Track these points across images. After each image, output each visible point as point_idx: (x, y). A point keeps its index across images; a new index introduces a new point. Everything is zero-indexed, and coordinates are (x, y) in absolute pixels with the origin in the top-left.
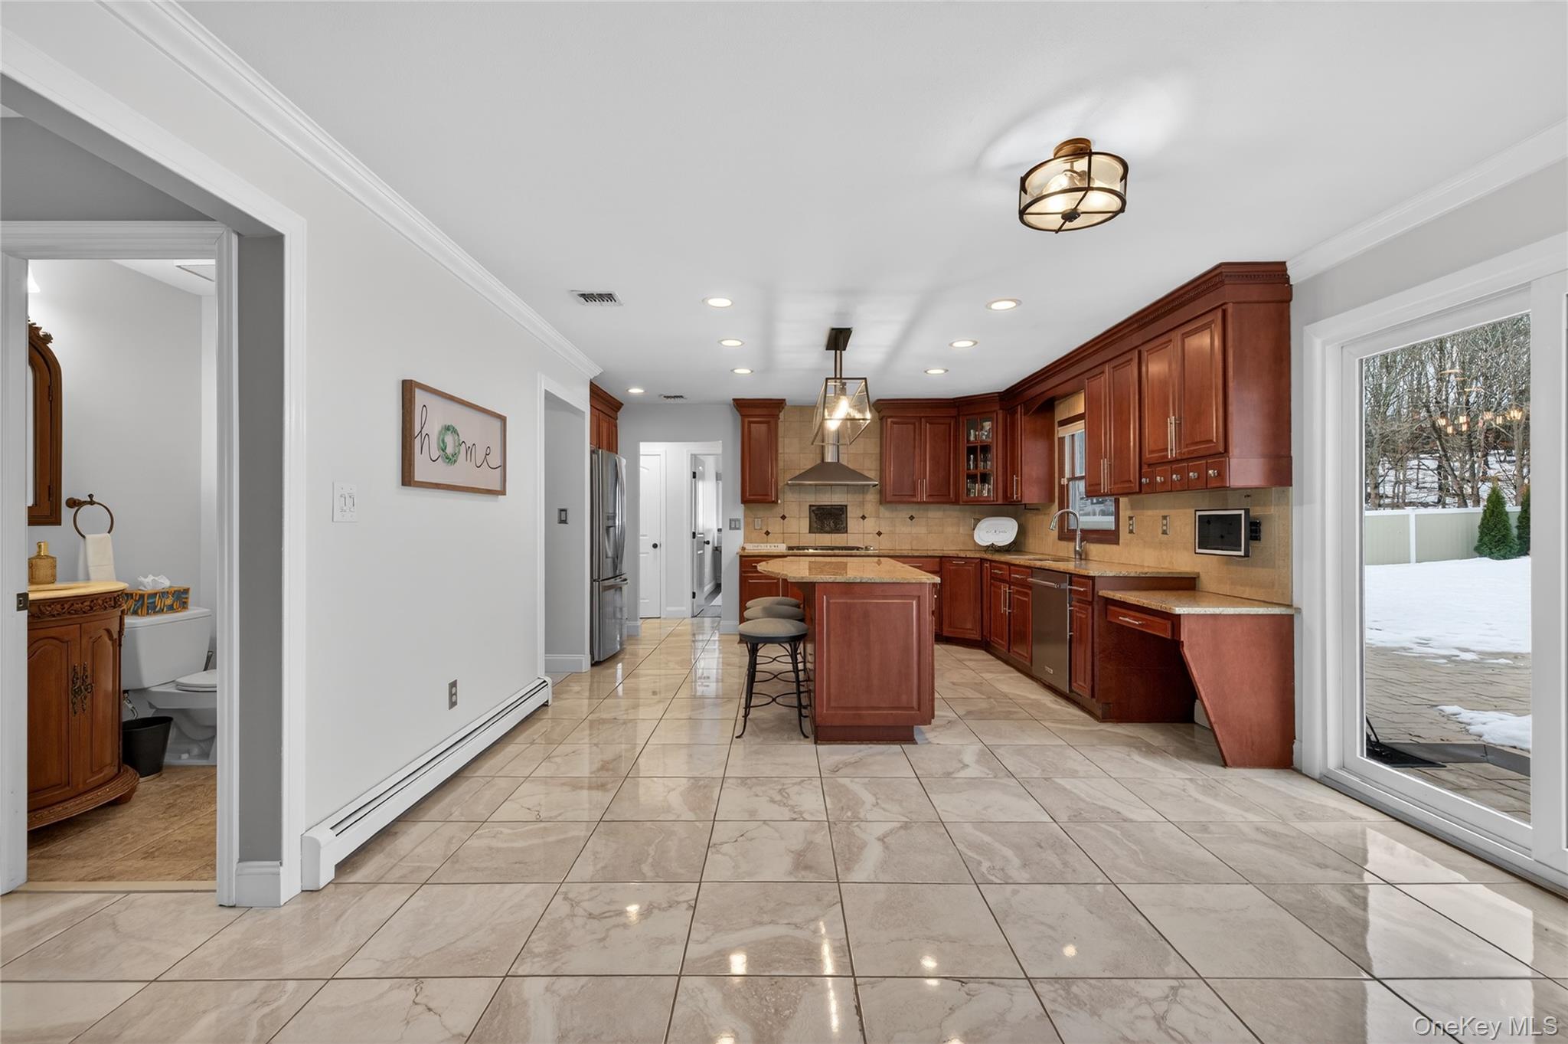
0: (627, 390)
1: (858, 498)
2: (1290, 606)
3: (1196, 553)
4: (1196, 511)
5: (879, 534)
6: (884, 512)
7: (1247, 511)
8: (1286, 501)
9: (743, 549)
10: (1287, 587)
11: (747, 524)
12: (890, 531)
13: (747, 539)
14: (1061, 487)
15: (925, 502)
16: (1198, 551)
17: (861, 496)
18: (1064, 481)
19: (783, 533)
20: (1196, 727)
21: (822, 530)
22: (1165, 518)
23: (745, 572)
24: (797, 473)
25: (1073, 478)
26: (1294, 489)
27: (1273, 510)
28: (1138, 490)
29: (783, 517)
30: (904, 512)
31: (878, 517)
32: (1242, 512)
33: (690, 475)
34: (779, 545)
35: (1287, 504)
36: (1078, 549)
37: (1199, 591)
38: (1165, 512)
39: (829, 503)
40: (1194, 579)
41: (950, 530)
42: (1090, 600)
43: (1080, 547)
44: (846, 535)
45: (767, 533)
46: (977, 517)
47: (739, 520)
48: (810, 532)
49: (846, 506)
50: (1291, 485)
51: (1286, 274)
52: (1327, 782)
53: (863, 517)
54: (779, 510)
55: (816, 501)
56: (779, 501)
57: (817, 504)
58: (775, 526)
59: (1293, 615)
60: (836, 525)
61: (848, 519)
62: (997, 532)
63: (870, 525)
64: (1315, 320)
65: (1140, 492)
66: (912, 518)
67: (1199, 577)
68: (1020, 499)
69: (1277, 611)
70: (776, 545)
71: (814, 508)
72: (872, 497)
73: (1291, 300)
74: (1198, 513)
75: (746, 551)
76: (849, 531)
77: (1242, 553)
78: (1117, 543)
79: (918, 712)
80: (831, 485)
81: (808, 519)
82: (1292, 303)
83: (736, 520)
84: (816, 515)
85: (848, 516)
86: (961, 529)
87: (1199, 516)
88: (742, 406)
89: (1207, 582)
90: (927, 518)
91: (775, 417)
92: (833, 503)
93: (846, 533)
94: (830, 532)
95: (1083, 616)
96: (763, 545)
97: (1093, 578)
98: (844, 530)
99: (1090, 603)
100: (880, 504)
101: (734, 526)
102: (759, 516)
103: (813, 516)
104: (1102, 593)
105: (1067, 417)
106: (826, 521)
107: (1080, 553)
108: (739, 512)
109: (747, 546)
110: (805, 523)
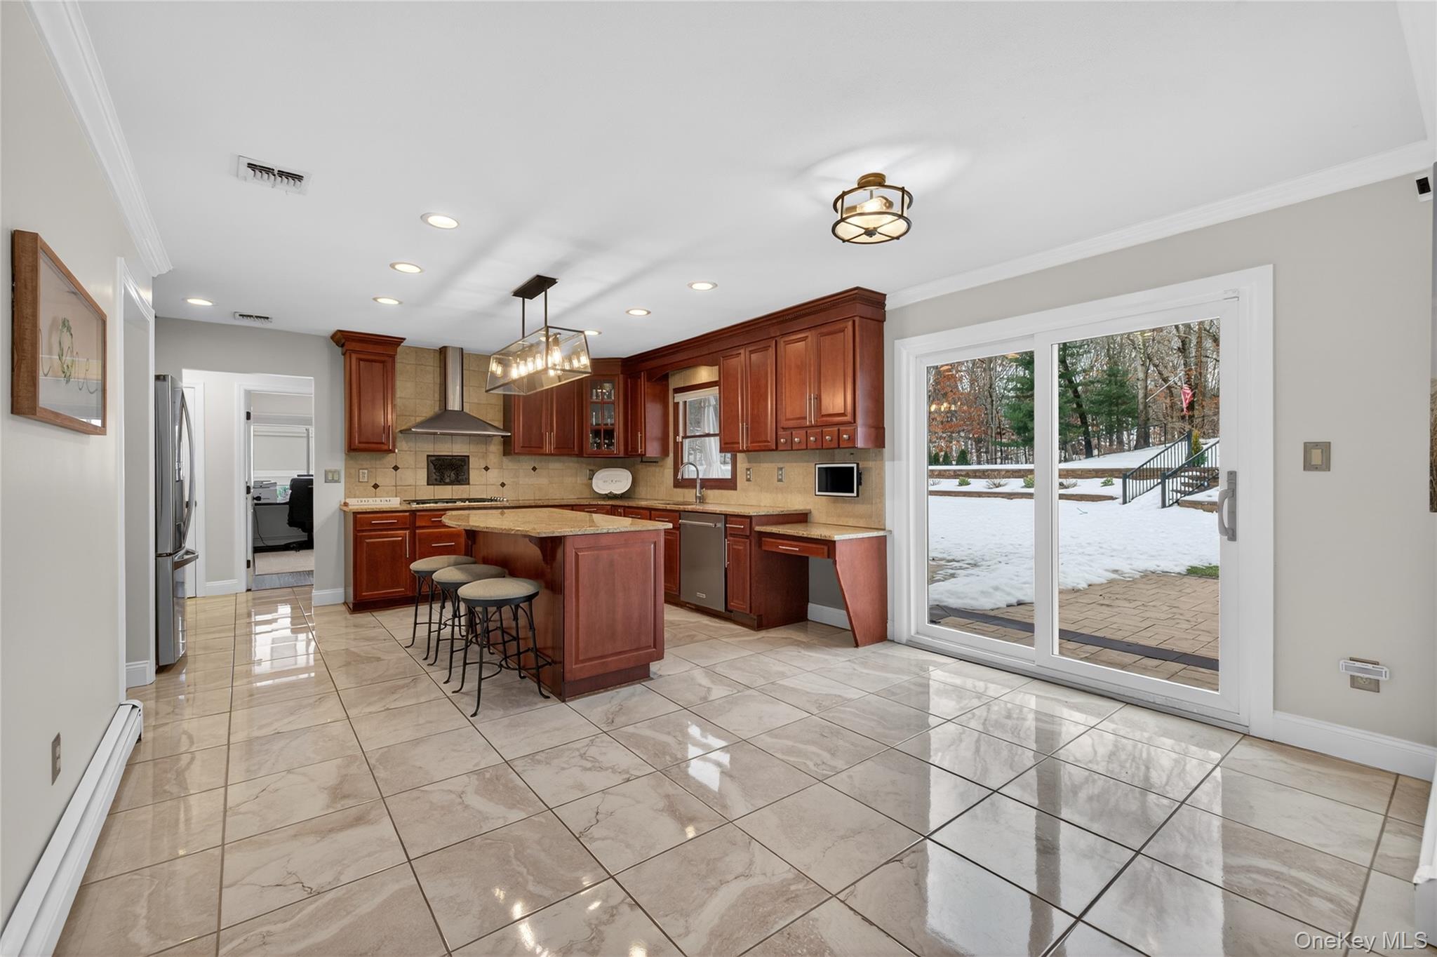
0: (184, 299)
1: (482, 448)
2: (884, 530)
3: (816, 495)
4: (816, 464)
5: (503, 485)
6: (508, 462)
7: (858, 464)
8: (880, 457)
9: (346, 504)
10: (881, 515)
11: (348, 476)
12: (513, 482)
13: (346, 496)
14: (676, 443)
15: (552, 454)
16: (817, 493)
17: (484, 446)
18: (679, 439)
19: (396, 486)
20: (809, 622)
21: (441, 481)
22: (781, 469)
23: (360, 531)
24: (419, 420)
25: (685, 437)
26: (887, 450)
27: (871, 464)
28: (774, 448)
29: (396, 468)
30: (526, 463)
31: (501, 467)
32: (855, 465)
33: (244, 416)
34: (391, 498)
35: (882, 459)
36: (698, 494)
37: (810, 522)
38: (781, 465)
39: (450, 454)
40: (806, 514)
41: (569, 480)
42: (748, 534)
43: (700, 493)
44: (468, 486)
45: (376, 486)
46: (592, 468)
47: (339, 471)
48: (428, 484)
49: (468, 456)
50: (884, 447)
51: (884, 303)
52: (912, 644)
53: (487, 469)
54: (390, 460)
55: (434, 451)
56: (396, 451)
57: (436, 454)
58: (386, 477)
59: (886, 536)
60: (457, 475)
61: (470, 470)
62: (614, 482)
63: (494, 476)
64: (902, 338)
65: (777, 449)
66: (534, 469)
67: (810, 512)
68: (643, 453)
69: (875, 534)
70: (388, 499)
71: (433, 458)
72: (495, 448)
73: (885, 320)
74: (817, 466)
75: (350, 507)
76: (471, 482)
77: (855, 494)
78: (736, 489)
79: (654, 649)
80: (452, 435)
81: (426, 470)
82: (885, 323)
83: (334, 472)
84: (435, 466)
85: (471, 467)
86: (578, 478)
87: (819, 468)
88: (345, 341)
89: (817, 515)
90: (548, 469)
91: (393, 357)
92: (454, 454)
93: (469, 484)
94: (451, 483)
95: (741, 548)
96: (371, 500)
97: (750, 517)
98: (466, 482)
99: (747, 537)
100: (504, 455)
101: (330, 478)
102: (365, 466)
103: (432, 466)
104: (758, 528)
105: (682, 386)
106: (447, 473)
107: (700, 498)
108: (338, 463)
109: (350, 501)
110: (422, 475)
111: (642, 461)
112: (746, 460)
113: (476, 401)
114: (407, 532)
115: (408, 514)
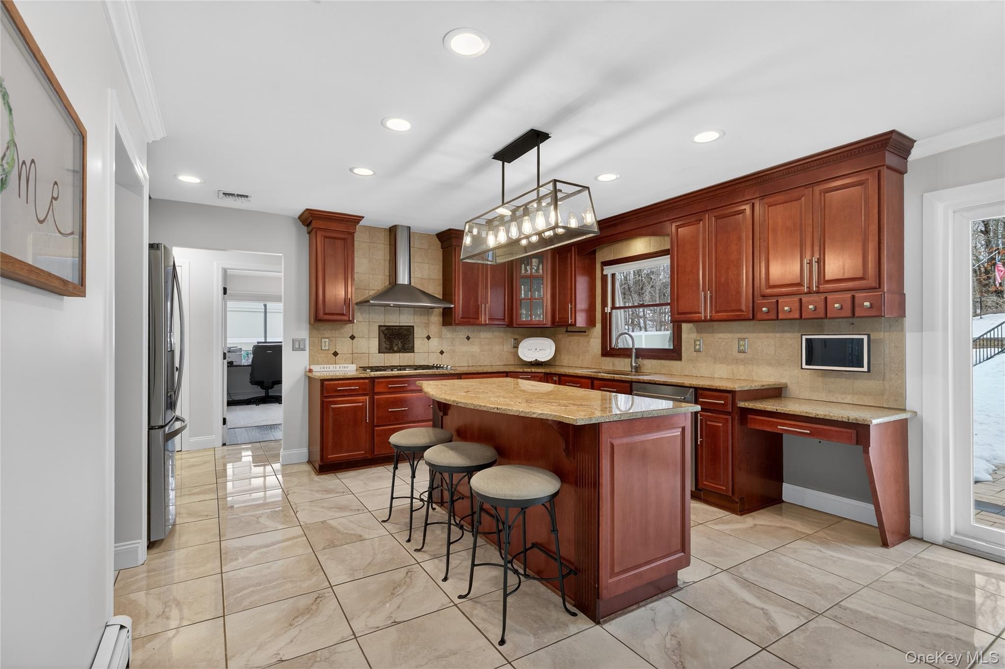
0: (175, 176)
1: (424, 319)
4: (800, 335)
5: (442, 353)
6: (446, 332)
7: (868, 336)
8: (898, 327)
9: (310, 371)
10: (899, 393)
11: (312, 345)
12: (451, 350)
13: (313, 361)
14: (604, 314)
15: (486, 324)
16: (805, 367)
17: (426, 317)
18: (608, 310)
19: (352, 354)
20: (787, 505)
21: (390, 350)
22: (743, 339)
23: (327, 397)
24: (372, 293)
25: (614, 307)
26: (908, 320)
27: (882, 335)
28: (751, 317)
29: (352, 337)
30: (462, 332)
31: (440, 337)
32: (865, 337)
33: (221, 291)
34: (348, 365)
35: (901, 330)
36: (634, 364)
37: (785, 397)
39: (398, 324)
40: (781, 388)
41: (497, 348)
42: (730, 410)
43: (636, 363)
44: (413, 354)
45: (335, 354)
46: (517, 337)
47: (304, 340)
48: (379, 353)
49: (413, 327)
50: (905, 317)
53: (428, 338)
54: (348, 329)
55: (385, 322)
56: (355, 321)
57: (386, 324)
58: (344, 346)
59: (908, 418)
60: (404, 344)
61: (415, 339)
62: (538, 350)
63: (434, 344)
64: (935, 189)
65: (754, 319)
66: (468, 338)
67: (786, 386)
68: (572, 323)
70: (346, 365)
71: (384, 328)
72: (436, 318)
74: (805, 337)
75: (314, 373)
76: (415, 350)
77: (865, 369)
78: (681, 360)
79: (683, 554)
80: (399, 306)
81: (378, 339)
83: (299, 341)
84: (385, 335)
85: (415, 336)
86: (505, 347)
87: (808, 339)
88: (312, 219)
89: (796, 390)
90: (480, 338)
91: (352, 234)
92: (401, 324)
93: (413, 352)
94: (399, 351)
95: (721, 425)
96: (331, 366)
97: (732, 392)
98: (411, 350)
99: (729, 413)
100: (443, 325)
101: (298, 346)
102: (326, 336)
103: (383, 336)
104: (742, 404)
105: (612, 259)
106: (395, 342)
107: (636, 368)
108: (304, 333)
109: (315, 368)
110: (375, 343)
111: (567, 331)
112: (695, 330)
113: (419, 276)
114: (367, 398)
115: (367, 381)
